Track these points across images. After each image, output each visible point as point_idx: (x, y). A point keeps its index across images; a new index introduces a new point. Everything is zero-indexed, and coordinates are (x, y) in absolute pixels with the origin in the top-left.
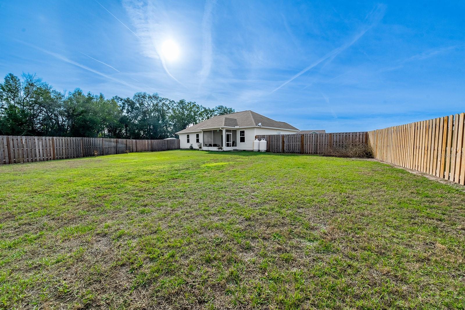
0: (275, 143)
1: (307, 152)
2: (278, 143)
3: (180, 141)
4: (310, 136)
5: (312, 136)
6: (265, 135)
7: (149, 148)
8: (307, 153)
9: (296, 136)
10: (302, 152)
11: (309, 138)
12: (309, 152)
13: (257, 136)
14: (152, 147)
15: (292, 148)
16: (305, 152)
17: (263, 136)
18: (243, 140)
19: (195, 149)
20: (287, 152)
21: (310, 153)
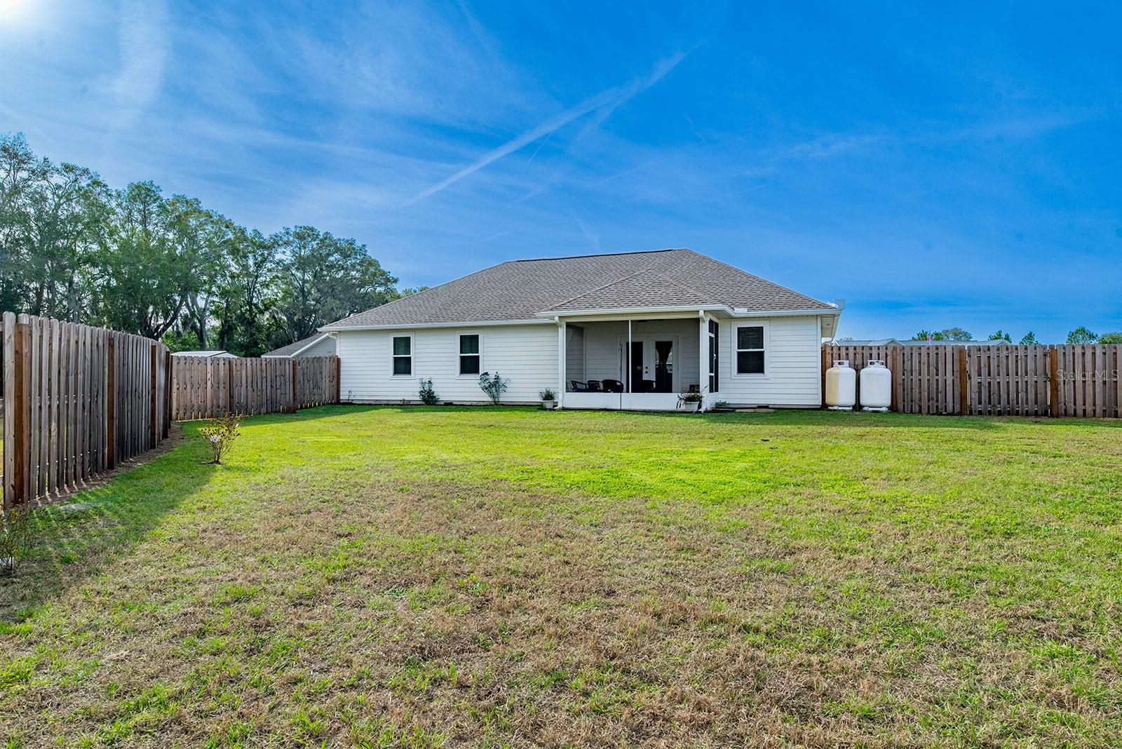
0: (925, 377)
1: (1072, 412)
2: (940, 378)
3: (342, 365)
4: (1084, 354)
5: (1094, 354)
6: (871, 348)
7: (218, 399)
8: (1075, 415)
9: (1021, 353)
10: (1050, 412)
11: (1079, 360)
12: (1080, 412)
13: (828, 350)
14: (231, 397)
15: (1004, 396)
16: (1065, 410)
17: (860, 351)
18: (751, 363)
19: (449, 406)
20: (980, 413)
21: (1085, 415)
